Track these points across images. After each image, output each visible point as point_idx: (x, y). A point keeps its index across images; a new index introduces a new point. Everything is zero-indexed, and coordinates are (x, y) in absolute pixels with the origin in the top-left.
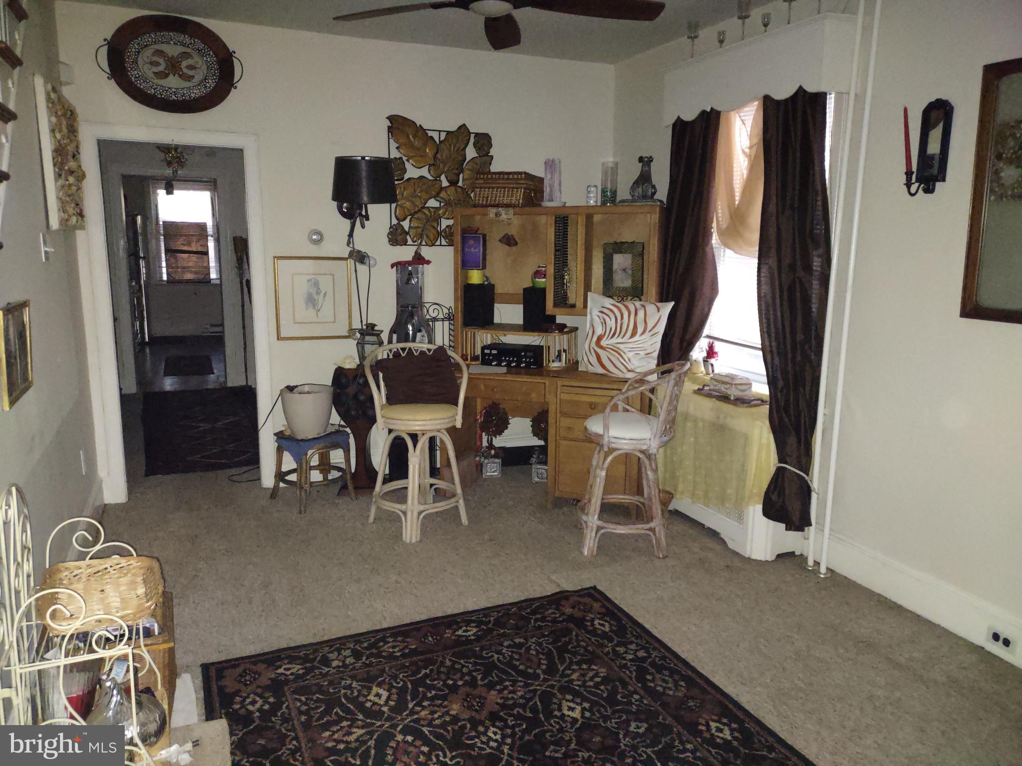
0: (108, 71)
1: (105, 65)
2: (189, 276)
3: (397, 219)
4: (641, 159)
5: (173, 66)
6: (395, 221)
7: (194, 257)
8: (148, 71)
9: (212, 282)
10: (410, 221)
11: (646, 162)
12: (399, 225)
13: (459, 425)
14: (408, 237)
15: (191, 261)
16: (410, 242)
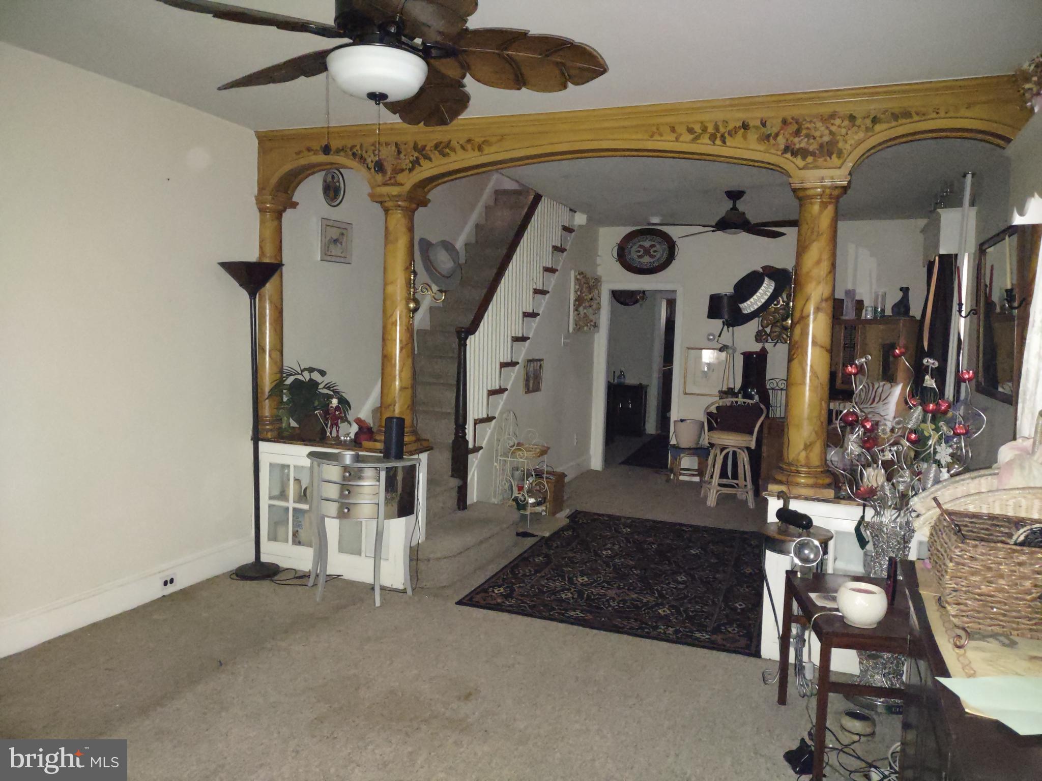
0: (617, 257)
1: (615, 255)
3: (762, 326)
4: (901, 289)
5: (647, 252)
6: (760, 328)
8: (634, 255)
10: (772, 327)
11: (905, 291)
12: (763, 330)
13: (753, 448)
14: (769, 338)
16: (770, 340)
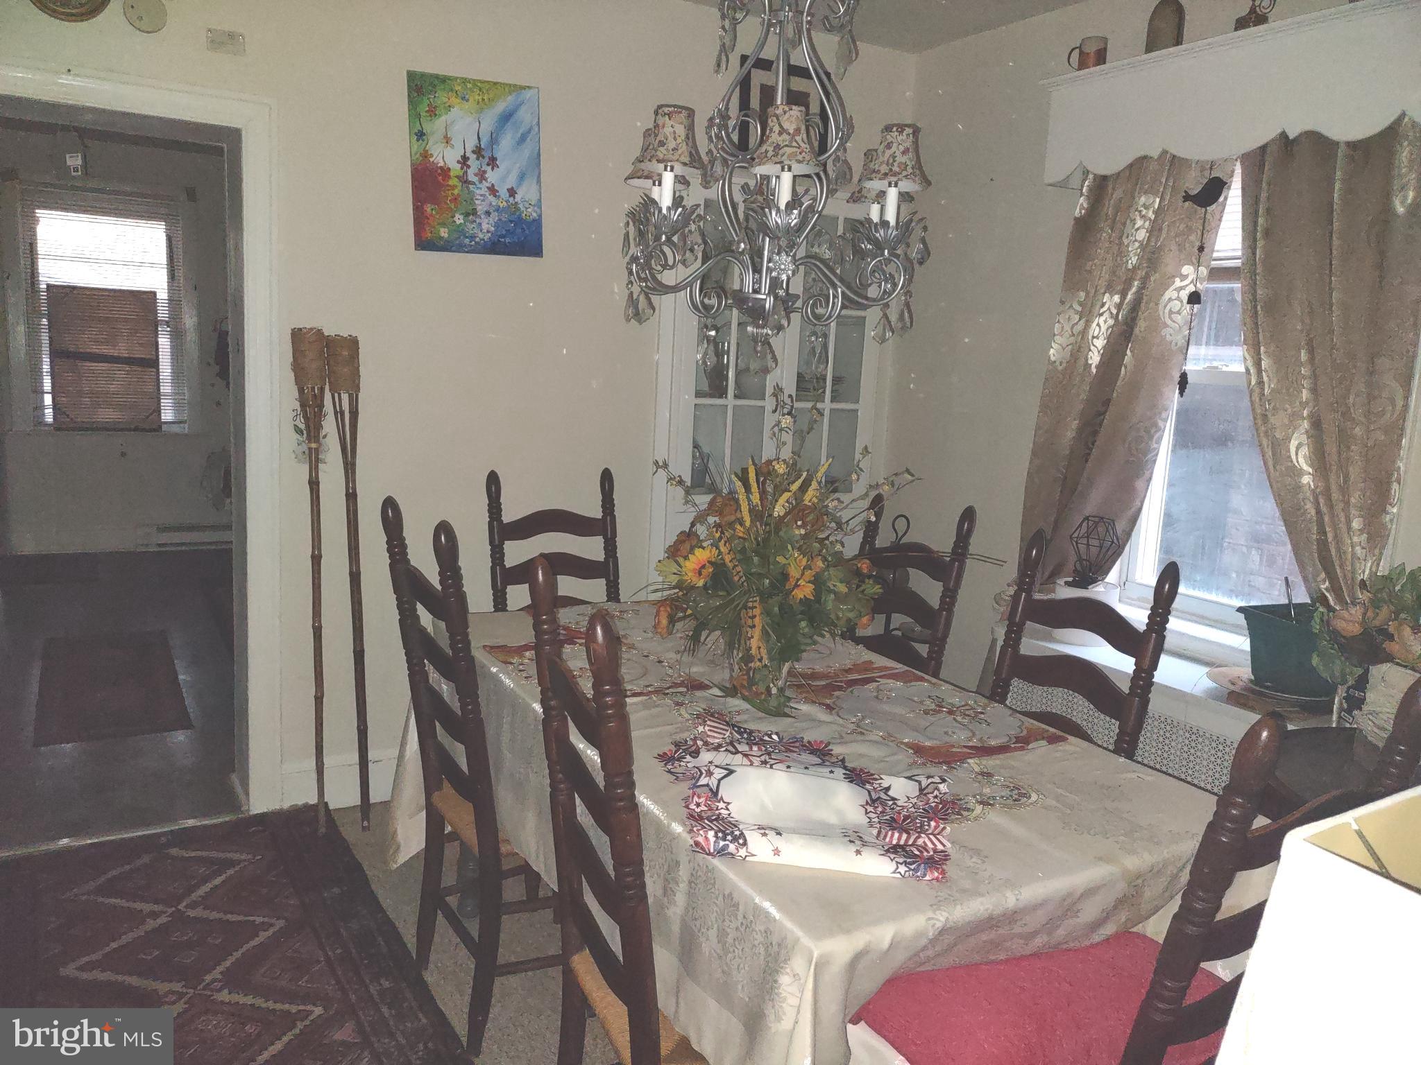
2: (107, 415)
7: (121, 372)
9: (164, 428)
15: (117, 380)
